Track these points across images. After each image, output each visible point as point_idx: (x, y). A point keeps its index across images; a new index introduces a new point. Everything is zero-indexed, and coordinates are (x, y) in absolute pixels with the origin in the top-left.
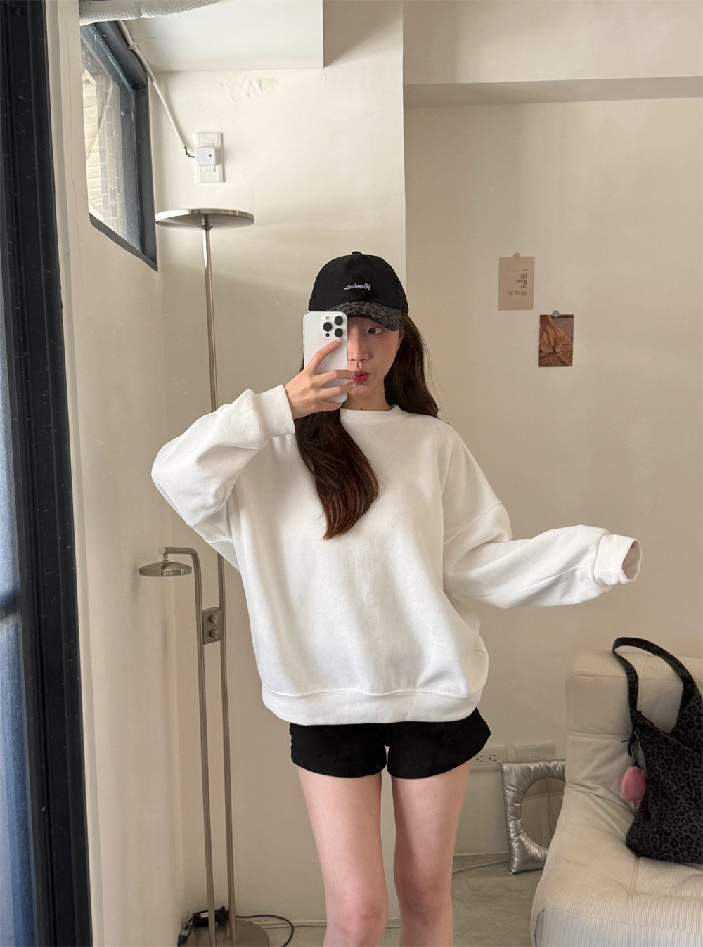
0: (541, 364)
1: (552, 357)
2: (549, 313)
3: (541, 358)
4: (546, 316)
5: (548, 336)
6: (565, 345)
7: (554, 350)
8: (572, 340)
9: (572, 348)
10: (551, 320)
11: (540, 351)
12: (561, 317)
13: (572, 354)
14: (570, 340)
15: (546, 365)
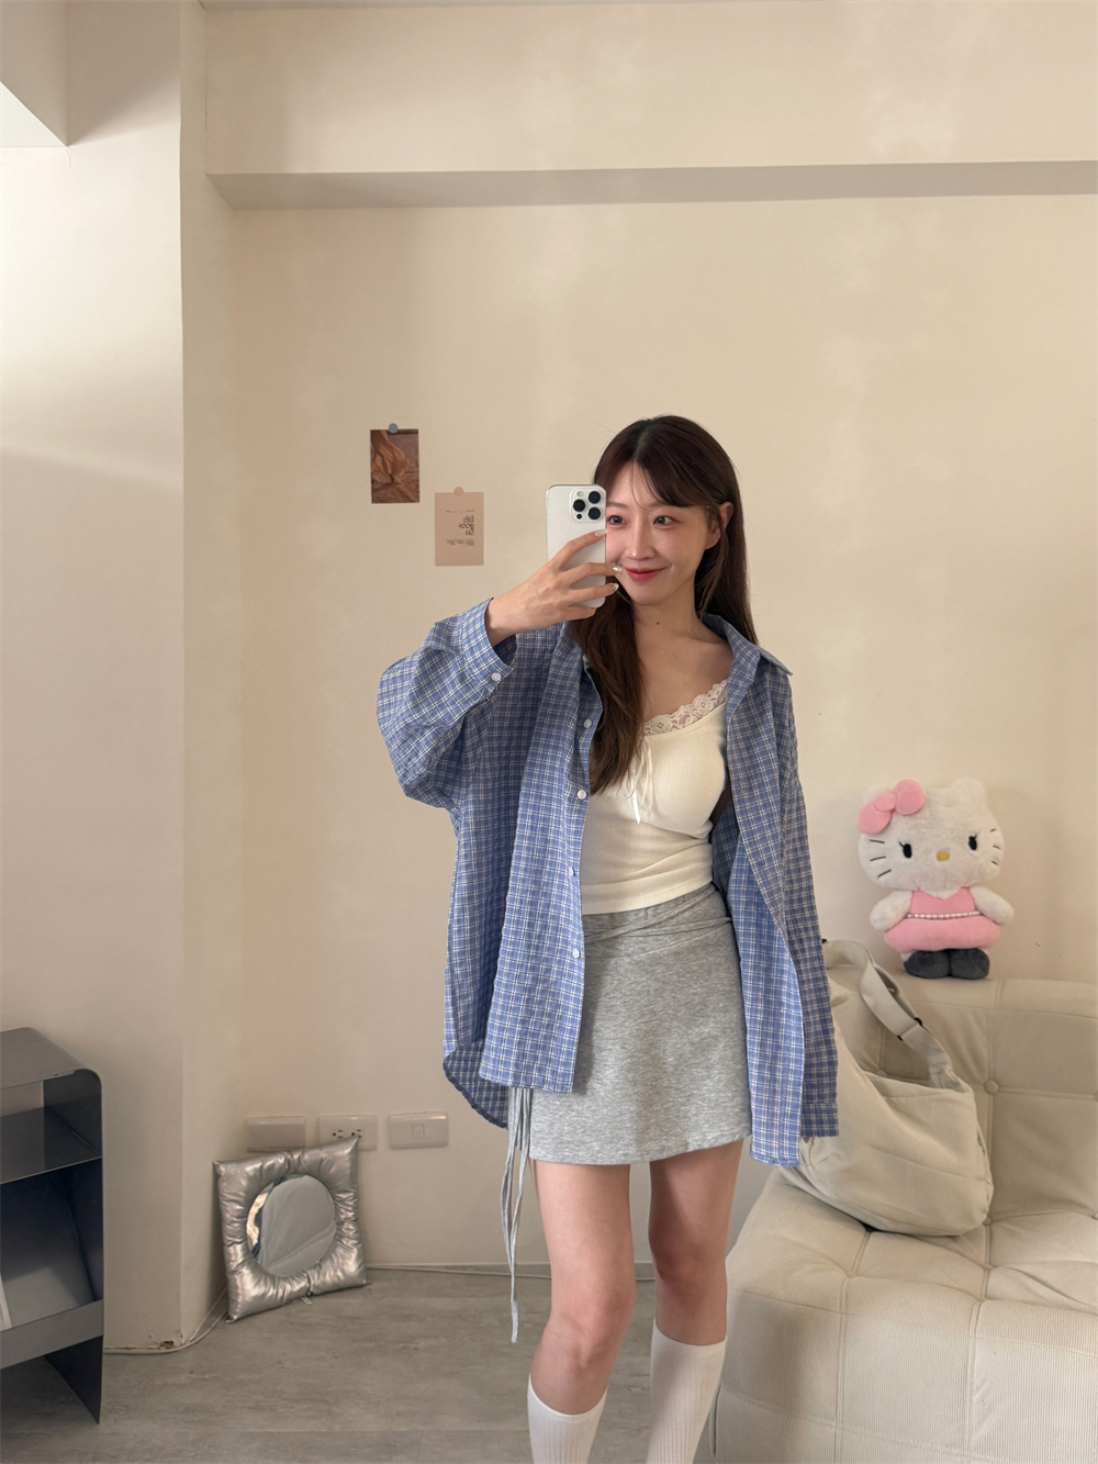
0: (374, 501)
1: (390, 489)
2: (384, 426)
3: (374, 491)
4: (379, 431)
5: (384, 462)
6: (408, 472)
7: (393, 479)
8: (417, 465)
9: (418, 477)
10: (386, 436)
11: (373, 481)
12: (401, 432)
13: (418, 486)
14: (414, 465)
15: (382, 501)
